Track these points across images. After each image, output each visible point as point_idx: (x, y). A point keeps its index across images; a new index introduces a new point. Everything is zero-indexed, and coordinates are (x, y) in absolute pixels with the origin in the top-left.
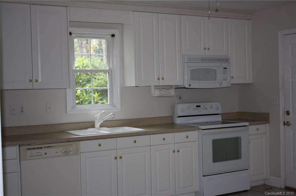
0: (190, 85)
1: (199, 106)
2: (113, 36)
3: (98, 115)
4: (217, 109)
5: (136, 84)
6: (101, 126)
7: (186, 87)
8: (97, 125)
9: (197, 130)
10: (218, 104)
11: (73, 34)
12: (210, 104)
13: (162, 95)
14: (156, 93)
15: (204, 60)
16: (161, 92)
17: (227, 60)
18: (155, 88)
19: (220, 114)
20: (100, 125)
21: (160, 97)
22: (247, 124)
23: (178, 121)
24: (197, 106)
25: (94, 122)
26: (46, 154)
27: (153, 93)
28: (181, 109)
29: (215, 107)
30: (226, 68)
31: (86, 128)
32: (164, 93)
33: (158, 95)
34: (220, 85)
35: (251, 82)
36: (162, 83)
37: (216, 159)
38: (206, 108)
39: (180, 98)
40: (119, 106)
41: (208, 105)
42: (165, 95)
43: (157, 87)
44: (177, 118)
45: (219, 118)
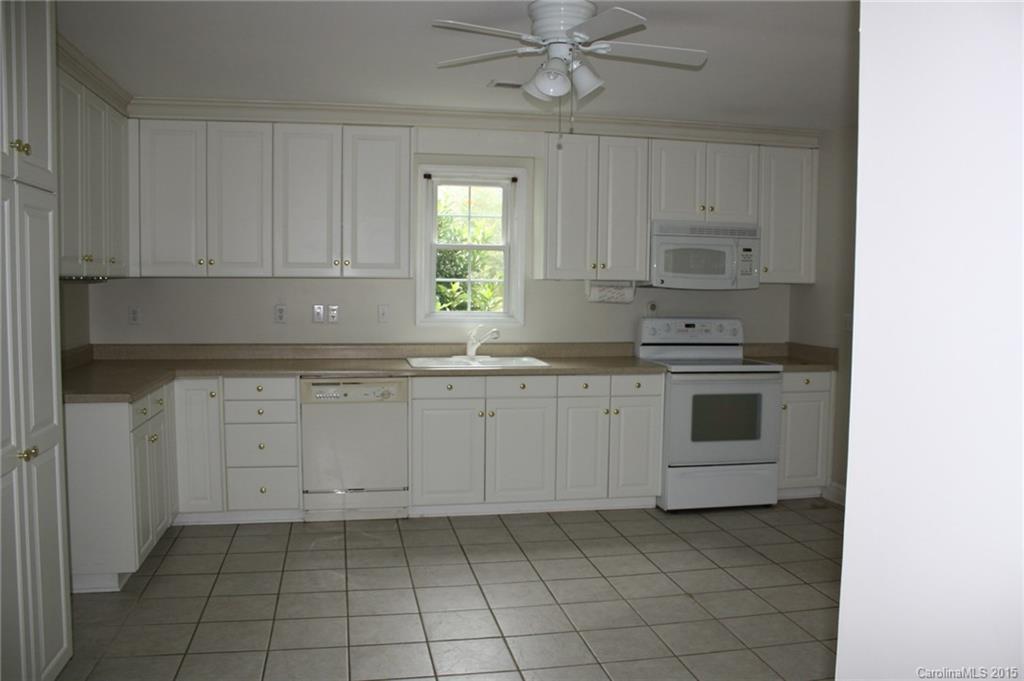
0: (663, 282)
1: (693, 326)
2: (514, 180)
3: (474, 333)
4: (734, 332)
5: (545, 274)
6: (479, 353)
7: (655, 285)
8: (472, 350)
9: (663, 375)
10: (738, 324)
11: (436, 177)
12: (718, 322)
13: (605, 298)
14: (595, 294)
15: (697, 231)
16: (604, 293)
17: (752, 233)
18: (591, 286)
19: (741, 344)
20: (478, 350)
21: (600, 302)
22: (779, 368)
23: (644, 353)
24: (687, 326)
25: (465, 344)
26: (346, 395)
27: (588, 293)
28: (652, 329)
29: (730, 330)
30: (749, 250)
31: (450, 356)
32: (609, 295)
33: (597, 300)
34: (733, 284)
35: (812, 280)
36: (602, 275)
37: (699, 434)
38: (707, 331)
39: (653, 307)
40: (520, 317)
41: (713, 324)
42: (613, 300)
43: (597, 283)
44: (642, 348)
45: (738, 353)
